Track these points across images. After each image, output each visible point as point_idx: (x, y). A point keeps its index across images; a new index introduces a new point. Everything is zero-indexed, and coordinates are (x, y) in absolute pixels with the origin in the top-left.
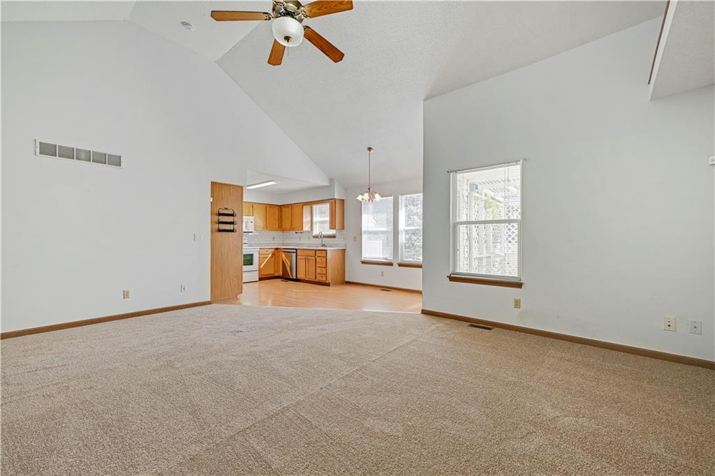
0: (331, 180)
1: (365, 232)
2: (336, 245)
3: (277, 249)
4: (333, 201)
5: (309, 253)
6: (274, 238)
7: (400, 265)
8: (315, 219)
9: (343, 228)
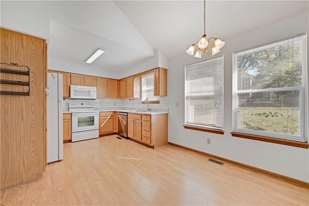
0: (155, 50)
1: (188, 98)
2: (160, 110)
3: (115, 112)
4: (157, 70)
5: (136, 116)
6: (115, 104)
7: (234, 135)
8: (143, 89)
9: (166, 94)
